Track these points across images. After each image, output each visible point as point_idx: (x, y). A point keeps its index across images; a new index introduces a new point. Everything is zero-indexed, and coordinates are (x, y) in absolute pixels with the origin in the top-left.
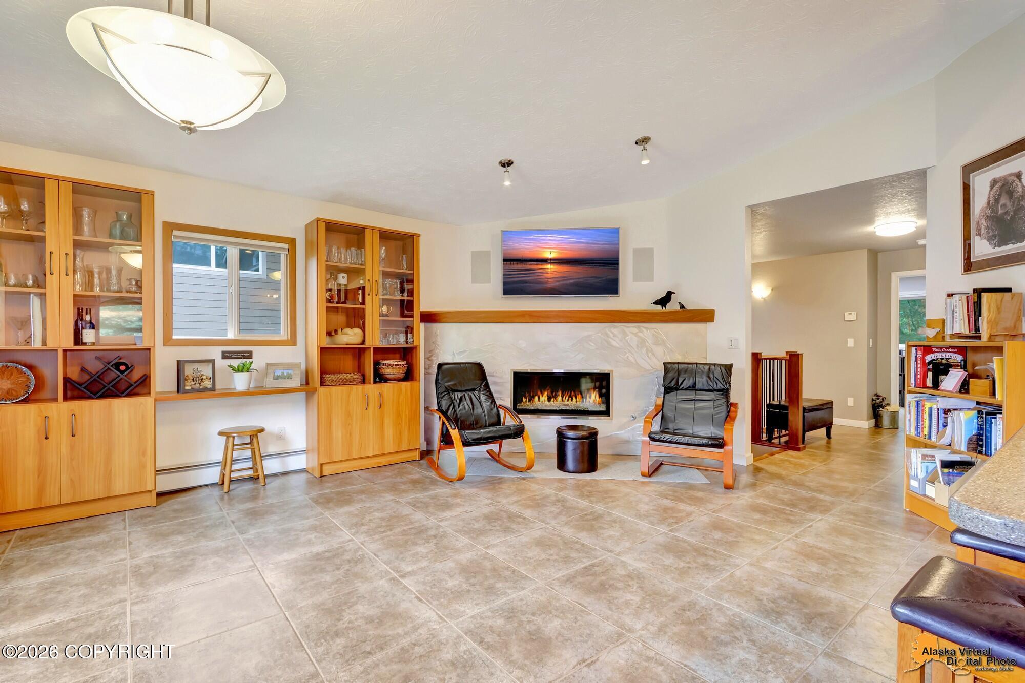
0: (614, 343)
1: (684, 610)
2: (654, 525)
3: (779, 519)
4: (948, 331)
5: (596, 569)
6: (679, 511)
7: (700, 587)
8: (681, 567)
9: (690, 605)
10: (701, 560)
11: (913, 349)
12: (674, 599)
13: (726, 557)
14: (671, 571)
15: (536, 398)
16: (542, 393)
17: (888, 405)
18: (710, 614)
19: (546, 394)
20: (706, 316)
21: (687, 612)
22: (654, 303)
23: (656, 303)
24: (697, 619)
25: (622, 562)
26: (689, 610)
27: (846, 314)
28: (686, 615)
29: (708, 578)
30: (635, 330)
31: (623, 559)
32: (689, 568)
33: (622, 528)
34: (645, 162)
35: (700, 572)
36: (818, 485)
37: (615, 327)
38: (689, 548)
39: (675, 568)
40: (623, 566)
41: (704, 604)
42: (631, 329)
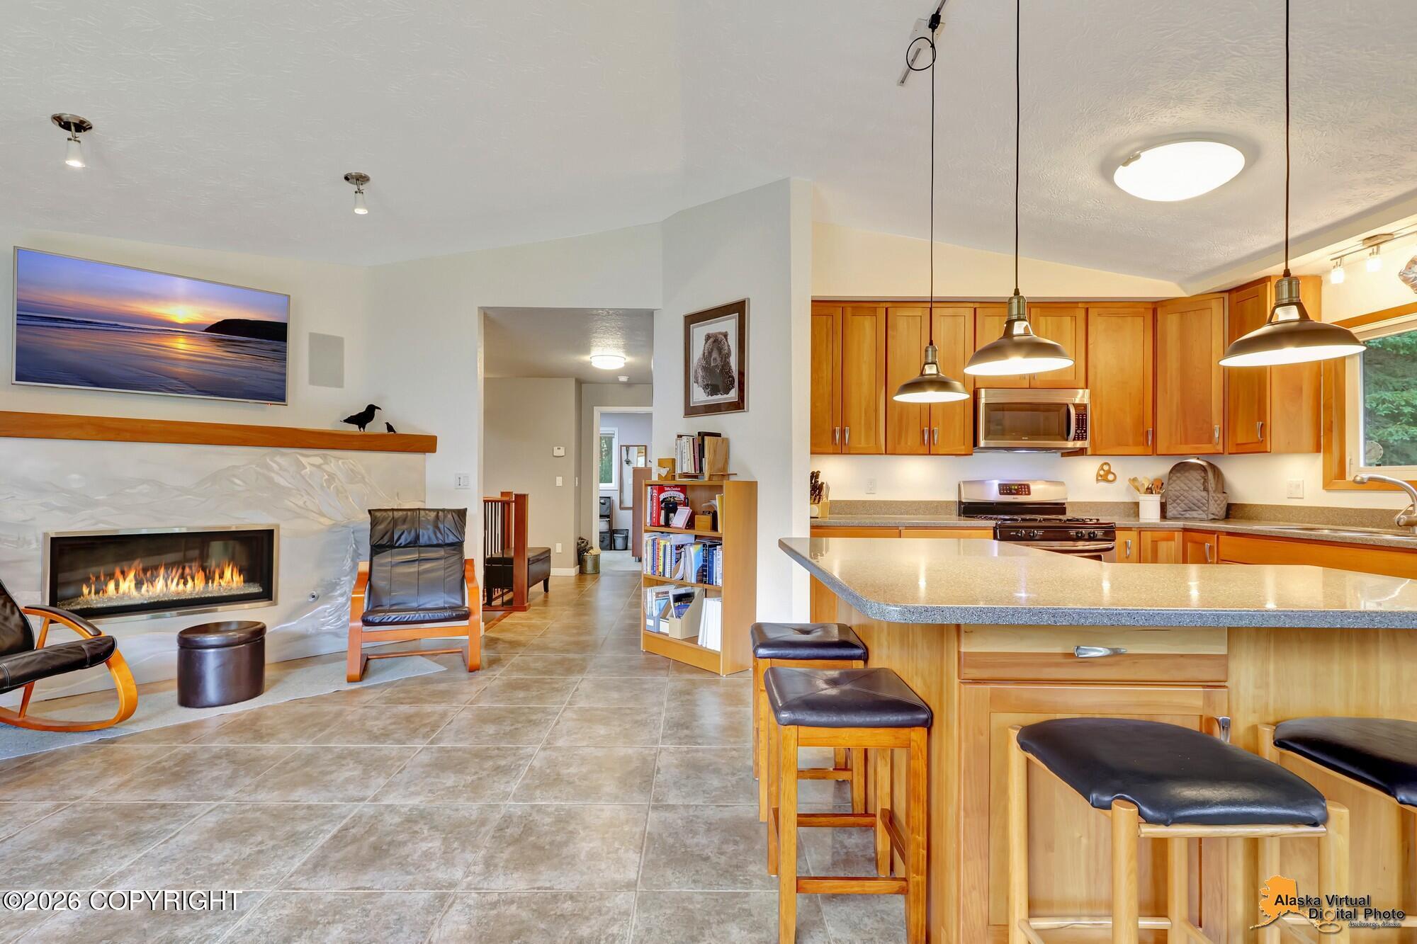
0: (282, 482)
1: (501, 830)
2: (404, 744)
3: (545, 691)
4: (678, 471)
5: (353, 831)
6: (429, 715)
7: (506, 796)
8: (470, 781)
9: (506, 821)
10: (490, 763)
11: (649, 488)
12: (483, 823)
13: (514, 751)
14: (460, 791)
15: (111, 586)
16: (123, 573)
17: (592, 548)
18: (533, 821)
19: (131, 575)
20: (425, 444)
21: (506, 830)
22: (345, 421)
23: (350, 420)
24: (522, 832)
25: (387, 806)
26: (507, 827)
27: (555, 448)
28: (508, 834)
29: (508, 782)
30: (318, 461)
31: (386, 802)
32: (480, 779)
33: (360, 762)
34: (361, 211)
35: (495, 779)
36: (561, 644)
37: (283, 455)
38: (466, 756)
39: (464, 786)
40: (391, 811)
41: (520, 813)
42: (311, 459)
